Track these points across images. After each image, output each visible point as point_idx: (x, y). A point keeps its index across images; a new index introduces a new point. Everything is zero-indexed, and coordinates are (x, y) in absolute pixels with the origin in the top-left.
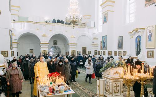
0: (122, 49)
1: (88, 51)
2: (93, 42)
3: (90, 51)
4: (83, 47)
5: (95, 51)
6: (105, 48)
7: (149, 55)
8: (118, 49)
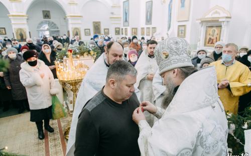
0: (151, 24)
1: (105, 29)
2: (112, 13)
3: (108, 29)
4: (94, 22)
5: (116, 28)
6: (126, 24)
7: (180, 32)
8: (146, 24)
